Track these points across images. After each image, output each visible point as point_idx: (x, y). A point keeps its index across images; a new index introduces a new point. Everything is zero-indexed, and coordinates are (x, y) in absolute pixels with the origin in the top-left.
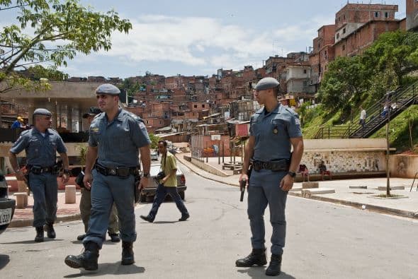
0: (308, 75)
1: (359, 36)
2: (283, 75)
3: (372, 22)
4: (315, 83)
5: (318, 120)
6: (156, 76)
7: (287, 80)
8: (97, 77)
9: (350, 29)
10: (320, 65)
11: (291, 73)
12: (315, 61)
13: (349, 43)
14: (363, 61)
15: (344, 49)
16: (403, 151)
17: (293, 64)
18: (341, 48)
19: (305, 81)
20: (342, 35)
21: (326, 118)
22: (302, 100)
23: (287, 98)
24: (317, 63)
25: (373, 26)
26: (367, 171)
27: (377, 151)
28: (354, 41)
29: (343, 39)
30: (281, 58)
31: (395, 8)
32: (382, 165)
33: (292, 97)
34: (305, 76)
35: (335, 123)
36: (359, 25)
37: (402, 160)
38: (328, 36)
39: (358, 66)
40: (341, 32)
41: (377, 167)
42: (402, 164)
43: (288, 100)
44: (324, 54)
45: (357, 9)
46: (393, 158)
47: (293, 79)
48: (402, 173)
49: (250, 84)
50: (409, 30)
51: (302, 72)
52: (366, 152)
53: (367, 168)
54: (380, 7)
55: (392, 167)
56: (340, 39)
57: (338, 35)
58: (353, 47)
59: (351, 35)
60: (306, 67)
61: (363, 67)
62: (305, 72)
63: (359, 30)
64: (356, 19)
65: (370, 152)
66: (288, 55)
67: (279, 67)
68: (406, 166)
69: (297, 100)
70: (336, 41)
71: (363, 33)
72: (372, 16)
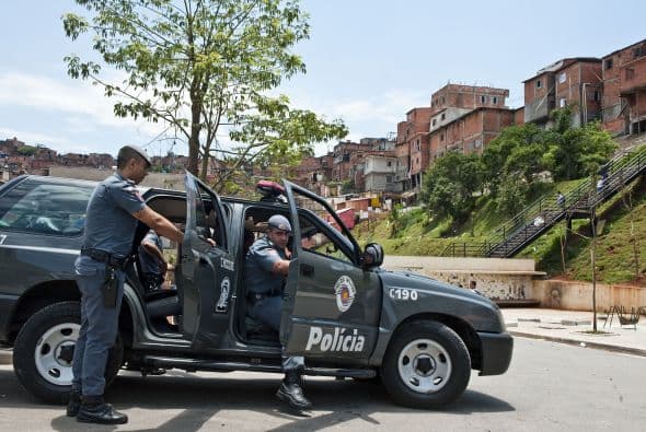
0: (393, 169)
1: (463, 125)
2: (359, 167)
3: (481, 109)
4: (402, 179)
5: (416, 229)
6: (180, 156)
7: (366, 173)
8: (101, 155)
9: (452, 115)
10: (409, 157)
11: (371, 166)
12: (403, 151)
13: (449, 132)
14: (485, 160)
15: (442, 139)
16: (553, 276)
17: (372, 153)
18: (439, 139)
19: (390, 177)
20: (440, 123)
21: (428, 227)
22: (389, 202)
23: (368, 196)
24: (406, 153)
25: (482, 114)
26: (511, 299)
27: (524, 275)
28: (456, 129)
29: (442, 127)
30: (354, 144)
31: (506, 93)
32: (529, 293)
33: (375, 196)
34: (389, 170)
35: (444, 234)
36: (462, 112)
37: (555, 287)
38: (421, 121)
39: (476, 164)
40: (439, 117)
41: (523, 294)
42: (555, 292)
43: (370, 200)
44: (415, 143)
45: (460, 91)
46: (543, 284)
47: (374, 173)
48: (554, 302)
49: (315, 175)
50: (530, 123)
51: (385, 164)
52: (511, 275)
53: (512, 295)
54: (487, 91)
55: (542, 295)
56: (437, 126)
57: (434, 121)
58: (455, 138)
59: (453, 123)
60: (391, 158)
61: (483, 166)
62: (389, 164)
63: (463, 118)
64: (458, 104)
65: (515, 275)
66: (361, 141)
67: (353, 157)
68: (560, 294)
69: (381, 200)
70: (432, 128)
71: (469, 122)
72: (477, 101)
